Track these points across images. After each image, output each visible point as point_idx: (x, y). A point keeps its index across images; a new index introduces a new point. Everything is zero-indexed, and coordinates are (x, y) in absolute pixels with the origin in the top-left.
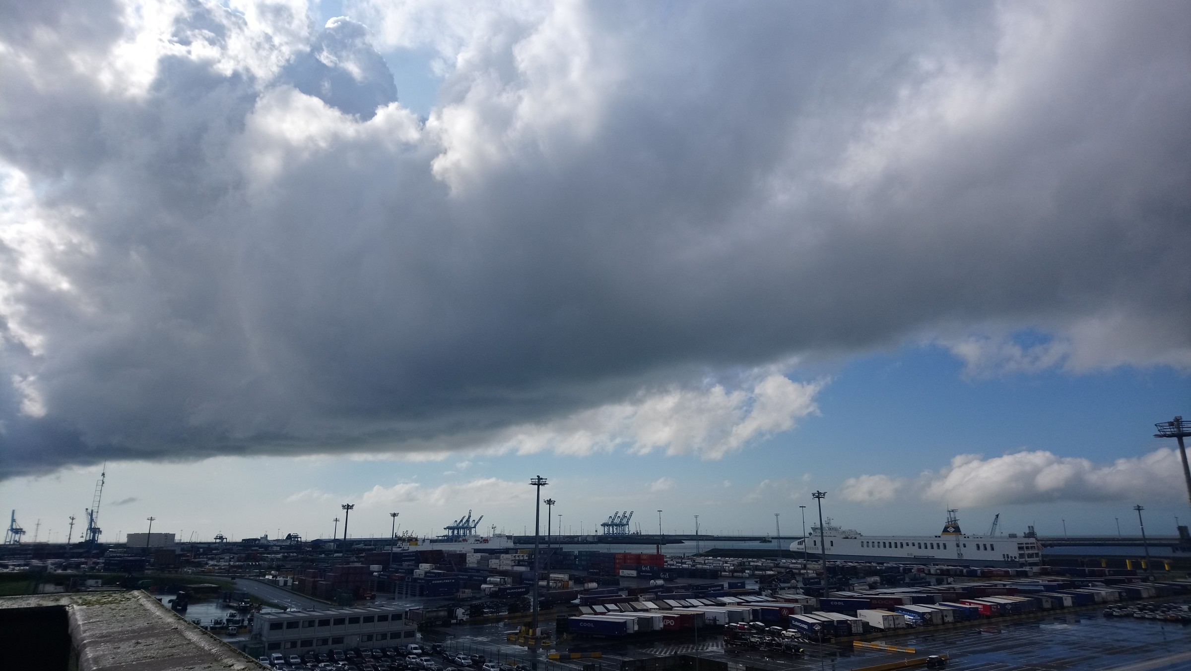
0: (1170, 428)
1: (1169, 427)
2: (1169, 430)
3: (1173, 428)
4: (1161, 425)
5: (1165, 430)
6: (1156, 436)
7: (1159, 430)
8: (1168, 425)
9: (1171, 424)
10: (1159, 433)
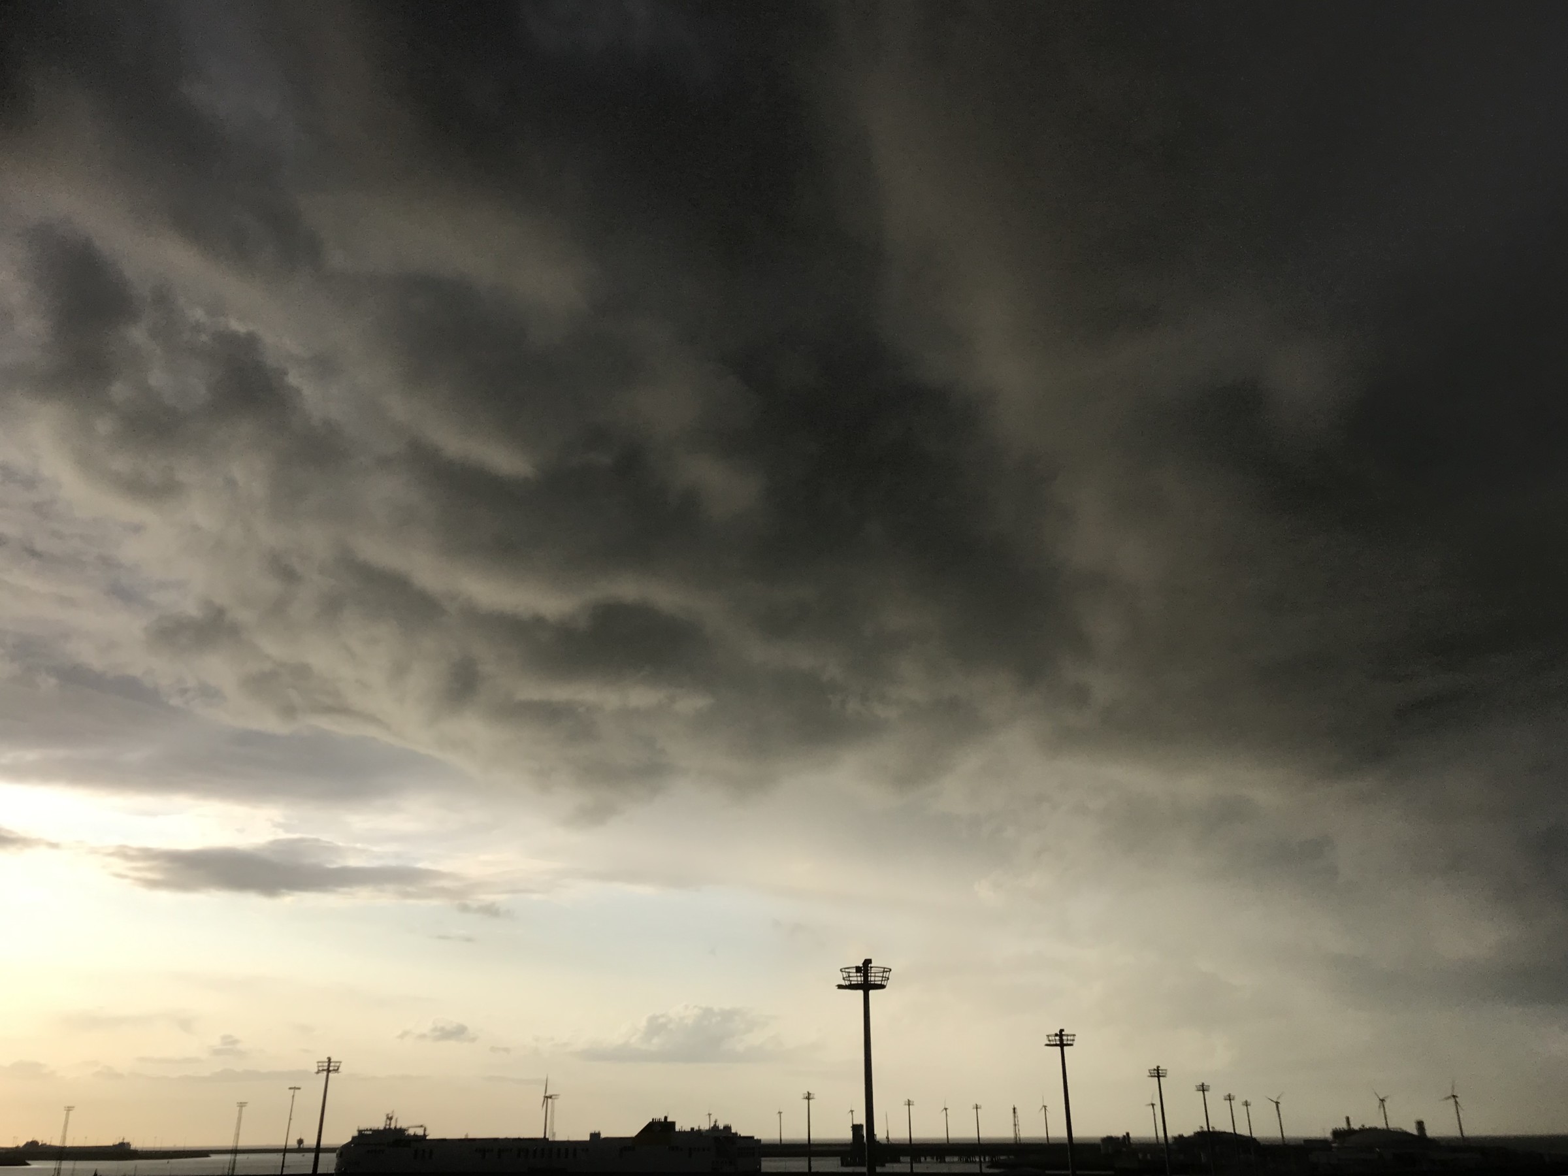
0: (857, 976)
1: (855, 974)
2: (855, 979)
3: (861, 976)
4: (847, 970)
5: (851, 979)
6: (840, 987)
7: (844, 979)
8: (855, 971)
9: (858, 969)
10: (843, 983)
